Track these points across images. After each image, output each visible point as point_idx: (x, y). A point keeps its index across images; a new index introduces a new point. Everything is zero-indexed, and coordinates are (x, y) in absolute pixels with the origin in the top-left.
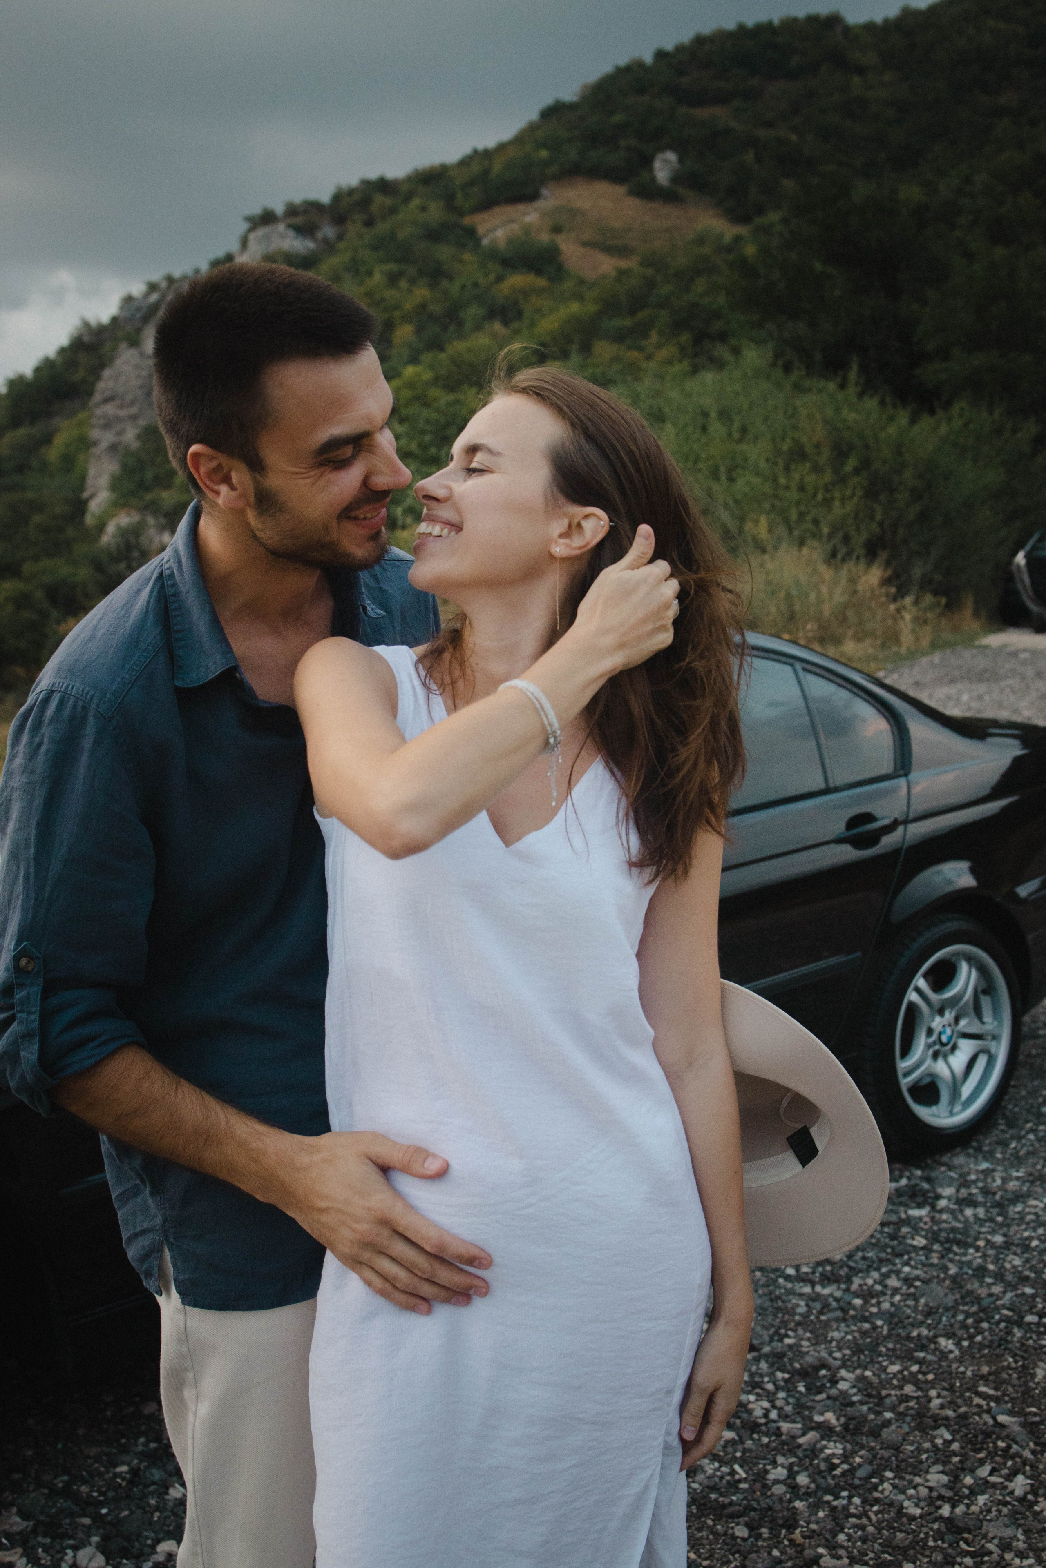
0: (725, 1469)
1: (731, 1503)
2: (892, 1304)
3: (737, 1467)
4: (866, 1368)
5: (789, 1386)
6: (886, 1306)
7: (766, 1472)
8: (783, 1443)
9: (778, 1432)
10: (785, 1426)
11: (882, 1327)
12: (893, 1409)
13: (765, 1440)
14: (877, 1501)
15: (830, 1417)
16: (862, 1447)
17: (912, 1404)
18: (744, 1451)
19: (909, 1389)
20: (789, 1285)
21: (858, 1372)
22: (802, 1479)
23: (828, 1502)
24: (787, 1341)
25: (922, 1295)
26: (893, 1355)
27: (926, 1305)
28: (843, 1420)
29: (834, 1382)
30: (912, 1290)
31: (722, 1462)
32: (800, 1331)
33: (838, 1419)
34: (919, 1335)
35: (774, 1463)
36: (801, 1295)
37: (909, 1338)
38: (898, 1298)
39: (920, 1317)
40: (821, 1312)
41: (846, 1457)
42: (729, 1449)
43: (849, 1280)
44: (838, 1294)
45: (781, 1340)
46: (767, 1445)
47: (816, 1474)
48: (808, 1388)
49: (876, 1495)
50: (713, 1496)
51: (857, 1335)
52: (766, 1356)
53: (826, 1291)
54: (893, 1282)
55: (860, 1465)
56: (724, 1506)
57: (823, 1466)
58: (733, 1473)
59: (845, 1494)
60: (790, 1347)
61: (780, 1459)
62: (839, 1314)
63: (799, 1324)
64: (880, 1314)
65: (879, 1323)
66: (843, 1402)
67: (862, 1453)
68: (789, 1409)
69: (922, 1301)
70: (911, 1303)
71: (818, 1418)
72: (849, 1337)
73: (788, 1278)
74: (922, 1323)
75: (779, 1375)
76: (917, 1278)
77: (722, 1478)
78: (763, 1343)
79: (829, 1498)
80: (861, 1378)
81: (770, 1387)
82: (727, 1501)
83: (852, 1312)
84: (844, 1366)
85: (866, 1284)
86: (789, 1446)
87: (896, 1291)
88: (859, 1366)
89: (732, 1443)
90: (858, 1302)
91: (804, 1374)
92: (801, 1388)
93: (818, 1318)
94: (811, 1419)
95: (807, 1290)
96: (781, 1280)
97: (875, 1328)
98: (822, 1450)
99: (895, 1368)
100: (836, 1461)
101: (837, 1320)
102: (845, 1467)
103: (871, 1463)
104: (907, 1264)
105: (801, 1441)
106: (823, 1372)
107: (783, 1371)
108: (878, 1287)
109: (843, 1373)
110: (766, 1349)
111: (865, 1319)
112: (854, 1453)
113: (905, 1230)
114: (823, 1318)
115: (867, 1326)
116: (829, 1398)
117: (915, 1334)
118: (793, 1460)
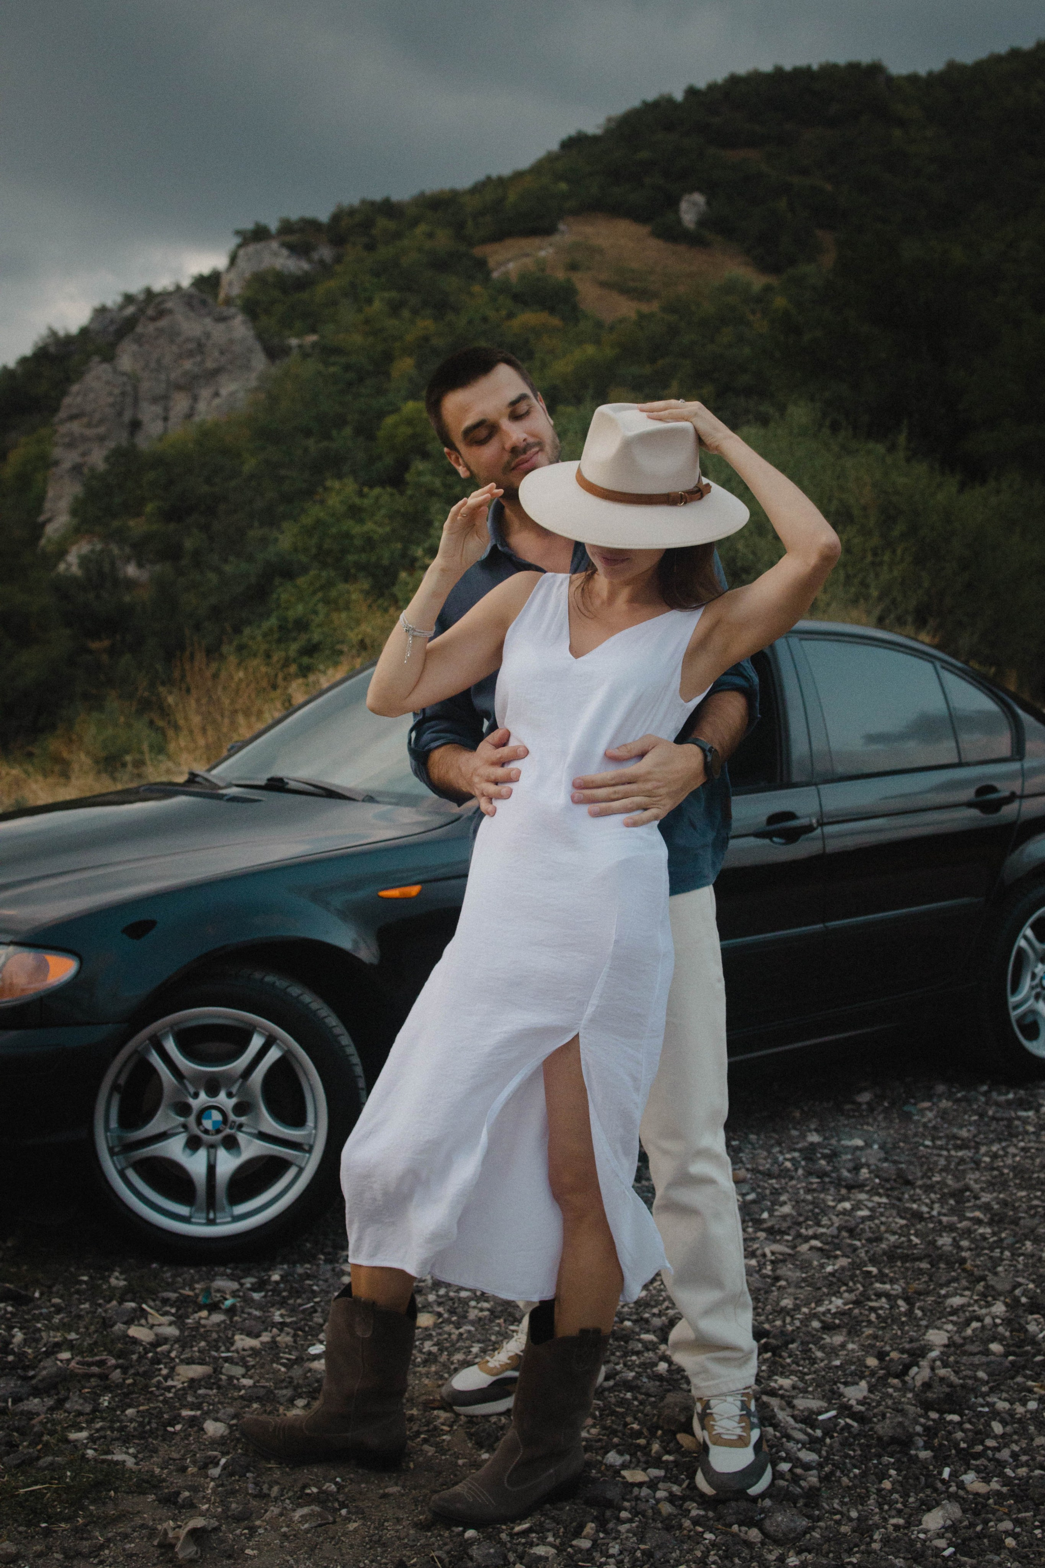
0: (903, 1239)
1: (913, 1254)
2: (1014, 1161)
3: (913, 1238)
4: (1000, 1193)
5: (942, 1200)
6: (1009, 1161)
7: (936, 1241)
8: (945, 1227)
9: (940, 1222)
10: (945, 1219)
11: (1008, 1174)
12: (1026, 1212)
13: (931, 1226)
14: (1022, 1254)
15: (977, 1214)
16: (1005, 1229)
17: (1040, 1209)
18: (916, 1231)
19: (1036, 1202)
20: (929, 1151)
21: (995, 1194)
22: (965, 1243)
23: (986, 1254)
24: (934, 1179)
25: (1038, 1157)
26: (1020, 1187)
27: (1041, 1162)
28: (988, 1216)
29: (977, 1198)
30: (1029, 1154)
31: (900, 1235)
32: (944, 1174)
33: (985, 1215)
34: (1038, 1177)
35: (941, 1236)
36: (940, 1155)
37: (1030, 1178)
38: (1018, 1159)
39: (1037, 1169)
40: (958, 1164)
41: (994, 1234)
42: (905, 1229)
43: (977, 1149)
44: (970, 1155)
45: (930, 1178)
46: (933, 1228)
47: (973, 1241)
48: (957, 1202)
49: (1020, 1251)
50: (899, 1251)
51: (989, 1178)
52: (920, 1187)
53: (960, 1154)
54: (1012, 1150)
55: (1005, 1238)
56: (907, 1256)
57: (978, 1237)
58: (910, 1241)
59: (998, 1250)
60: (938, 1182)
61: (944, 1234)
62: (972, 1165)
63: (942, 1170)
64: (1005, 1166)
65: (1006, 1171)
66: (986, 1208)
67: (1007, 1232)
68: (944, 1211)
69: (1038, 1161)
70: (1029, 1161)
71: (969, 1215)
72: (983, 1178)
73: (927, 1147)
74: (1039, 1172)
75: (932, 1196)
76: (1032, 1148)
77: (903, 1243)
78: (916, 1179)
79: (986, 1251)
80: (997, 1198)
81: (927, 1201)
82: (910, 1252)
83: (983, 1165)
84: (982, 1189)
85: (991, 1151)
86: (951, 1228)
87: (1014, 1155)
88: (994, 1191)
89: (906, 1226)
90: (987, 1159)
91: (952, 1195)
92: (952, 1202)
93: (956, 1168)
94: (964, 1216)
95: (945, 1153)
96: (921, 1148)
97: (1002, 1174)
98: (976, 1230)
99: (1024, 1193)
100: (988, 1236)
101: (972, 1169)
102: (995, 1238)
103: (1014, 1236)
104: (1022, 1140)
105: (959, 1225)
106: (968, 1193)
107: (935, 1193)
108: (1001, 1153)
109: (983, 1194)
110: (919, 1183)
111: (993, 1169)
112: (1000, 1232)
113: (1017, 1123)
114: (961, 1168)
115: (995, 1173)
116: (974, 1206)
117: (1035, 1175)
118: (954, 1235)
